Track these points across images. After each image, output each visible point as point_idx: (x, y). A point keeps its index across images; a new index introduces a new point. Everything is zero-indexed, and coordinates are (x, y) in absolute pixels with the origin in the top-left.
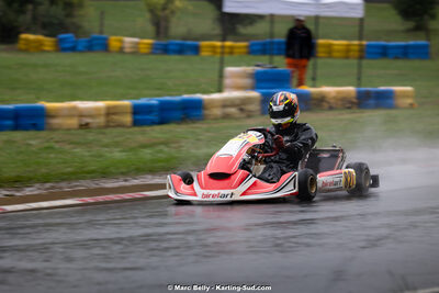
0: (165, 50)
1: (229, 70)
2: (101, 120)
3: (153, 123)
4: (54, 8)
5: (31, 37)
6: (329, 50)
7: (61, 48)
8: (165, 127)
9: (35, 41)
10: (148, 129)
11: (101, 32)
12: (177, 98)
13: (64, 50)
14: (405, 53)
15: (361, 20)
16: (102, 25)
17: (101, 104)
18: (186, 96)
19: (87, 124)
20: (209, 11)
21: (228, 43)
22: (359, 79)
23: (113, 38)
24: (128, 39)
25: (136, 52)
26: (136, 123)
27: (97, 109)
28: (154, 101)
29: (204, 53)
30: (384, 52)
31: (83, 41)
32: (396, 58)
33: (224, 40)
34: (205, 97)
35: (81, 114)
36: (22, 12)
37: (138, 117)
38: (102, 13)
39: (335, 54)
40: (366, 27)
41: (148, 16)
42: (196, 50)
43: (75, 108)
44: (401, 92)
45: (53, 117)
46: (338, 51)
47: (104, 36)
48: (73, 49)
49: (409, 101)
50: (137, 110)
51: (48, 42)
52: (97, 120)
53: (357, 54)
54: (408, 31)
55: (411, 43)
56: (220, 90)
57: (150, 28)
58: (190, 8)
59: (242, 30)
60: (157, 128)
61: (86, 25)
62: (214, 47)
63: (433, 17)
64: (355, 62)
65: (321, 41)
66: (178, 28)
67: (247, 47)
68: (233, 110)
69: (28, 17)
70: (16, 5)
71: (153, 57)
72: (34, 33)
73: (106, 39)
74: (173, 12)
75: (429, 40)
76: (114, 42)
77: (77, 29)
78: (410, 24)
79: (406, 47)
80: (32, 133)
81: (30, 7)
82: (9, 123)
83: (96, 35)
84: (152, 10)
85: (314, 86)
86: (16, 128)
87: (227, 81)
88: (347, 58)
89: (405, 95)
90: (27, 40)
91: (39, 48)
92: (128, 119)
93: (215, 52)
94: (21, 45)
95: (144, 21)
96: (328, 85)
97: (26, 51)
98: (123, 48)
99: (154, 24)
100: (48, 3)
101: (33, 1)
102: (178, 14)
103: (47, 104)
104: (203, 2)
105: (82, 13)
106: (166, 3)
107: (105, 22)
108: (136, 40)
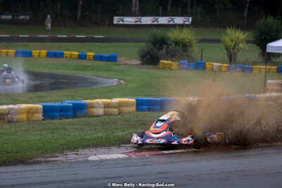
1: (269, 81)
4: (177, 46)
5: (166, 62)
9: (167, 64)
11: (202, 60)
13: (183, 69)
18: (247, 95)
21: (268, 67)
23: (207, 63)
24: (215, 64)
25: (220, 71)
29: (254, 72)
31: (192, 64)
34: (257, 96)
36: (161, 49)
38: (202, 50)
41: (225, 51)
42: (251, 70)
51: (174, 64)
57: (227, 58)
58: (247, 48)
59: (274, 60)
61: (193, 56)
62: (260, 68)
66: (240, 57)
67: (277, 69)
68: (271, 102)
69: (164, 52)
70: (158, 45)
71: (228, 73)
72: (167, 60)
73: (205, 64)
74: (238, 50)
76: (208, 65)
77: (189, 58)
81: (165, 46)
83: (199, 61)
84: (227, 49)
90: (164, 64)
91: (170, 67)
93: (260, 71)
94: (161, 65)
95: (223, 54)
97: (163, 68)
98: (212, 68)
99: (228, 56)
100: (174, 44)
101: (166, 44)
102: (241, 51)
103: (178, 98)
104: (254, 45)
105: (191, 50)
106: (235, 46)
107: (203, 55)
108: (220, 64)
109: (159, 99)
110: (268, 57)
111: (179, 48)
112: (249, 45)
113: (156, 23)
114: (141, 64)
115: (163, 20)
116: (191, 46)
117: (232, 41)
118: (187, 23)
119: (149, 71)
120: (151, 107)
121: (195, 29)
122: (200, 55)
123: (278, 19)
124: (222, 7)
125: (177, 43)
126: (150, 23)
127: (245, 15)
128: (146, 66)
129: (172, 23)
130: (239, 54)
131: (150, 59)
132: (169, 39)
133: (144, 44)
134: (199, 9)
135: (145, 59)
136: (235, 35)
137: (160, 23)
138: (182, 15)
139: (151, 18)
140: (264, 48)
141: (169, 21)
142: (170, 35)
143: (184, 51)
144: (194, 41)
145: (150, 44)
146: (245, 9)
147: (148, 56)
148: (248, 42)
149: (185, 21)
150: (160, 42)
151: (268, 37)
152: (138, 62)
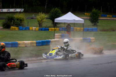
0: (42, 30)
1: (56, 34)
2: (30, 45)
3: (40, 46)
5: (13, 27)
6: (76, 29)
7: (19, 29)
8: (43, 46)
9: (14, 28)
10: (39, 47)
11: (28, 26)
12: (45, 40)
13: (20, 30)
14: (92, 30)
15: (83, 24)
16: (28, 25)
17: (29, 42)
18: (47, 40)
19: (27, 46)
20: (51, 21)
21: (55, 28)
22: (83, 36)
24: (33, 28)
25: (35, 30)
26: (37, 46)
27: (28, 43)
28: (41, 41)
29: (50, 30)
30: (88, 30)
31: (24, 28)
32: (90, 31)
33: (54, 28)
34: (51, 40)
35: (25, 44)
37: (37, 44)
38: (28, 22)
39: (78, 31)
40: (84, 25)
41: (38, 22)
42: (48, 30)
43: (24, 43)
44: (92, 39)
45: (20, 44)
46: (79, 30)
47: (29, 27)
48: (22, 30)
49: (94, 41)
50: (37, 43)
51: (17, 28)
52: (29, 45)
53: (82, 30)
54: (93, 25)
55: (94, 28)
56: (54, 39)
57: (38, 25)
58: (47, 21)
59: (57, 25)
60: (41, 47)
61: (24, 24)
62: (52, 29)
63: (98, 22)
64: (83, 32)
65: (75, 28)
66: (44, 25)
67: (59, 29)
69: (12, 23)
70: (10, 20)
71: (39, 31)
73: (29, 28)
74: (43, 22)
75: (97, 27)
76: (31, 28)
77: (23, 25)
78: (93, 24)
79: (92, 29)
80: (15, 48)
81: (13, 21)
82: (11, 46)
83: (27, 27)
84: (38, 21)
85: (74, 38)
86: (12, 47)
87: (55, 37)
88: (80, 31)
89: (93, 39)
90: (12, 28)
91: (15, 29)
92: (35, 45)
93: (52, 30)
94: (11, 29)
95: (37, 24)
96: (77, 37)
97: (12, 30)
98: (32, 29)
99: (39, 24)
100: (16, 20)
101: (13, 20)
102: (44, 22)
103: (18, 42)
104: (49, 20)
105: (24, 22)
106: (42, 20)
107: (29, 24)
108: (35, 28)
109: (11, 42)
110: (55, 25)
111: (19, 22)
112: (47, 19)
113: (9, 11)
114: (3, 28)
115: (12, 10)
116: (23, 20)
117: (40, 18)
118: (22, 11)
119: (6, 31)
120: (7, 46)
121: (25, 14)
122: (27, 24)
123: (59, 9)
124: (36, 4)
125: (18, 19)
126: (6, 11)
127: (46, 7)
128: (5, 29)
129: (15, 11)
130: (43, 23)
131: (7, 26)
132: (14, 18)
133: (4, 20)
134: (27, 5)
135: (5, 26)
136: (42, 16)
137: (10, 11)
138: (19, 8)
139: (7, 9)
140: (53, 21)
141: (14, 11)
142: (15, 16)
143: (21, 23)
144: (25, 18)
145: (7, 20)
146: (45, 5)
147: (6, 25)
148: (47, 18)
149: (21, 10)
150: (11, 19)
151: (55, 16)
152: (2, 28)
